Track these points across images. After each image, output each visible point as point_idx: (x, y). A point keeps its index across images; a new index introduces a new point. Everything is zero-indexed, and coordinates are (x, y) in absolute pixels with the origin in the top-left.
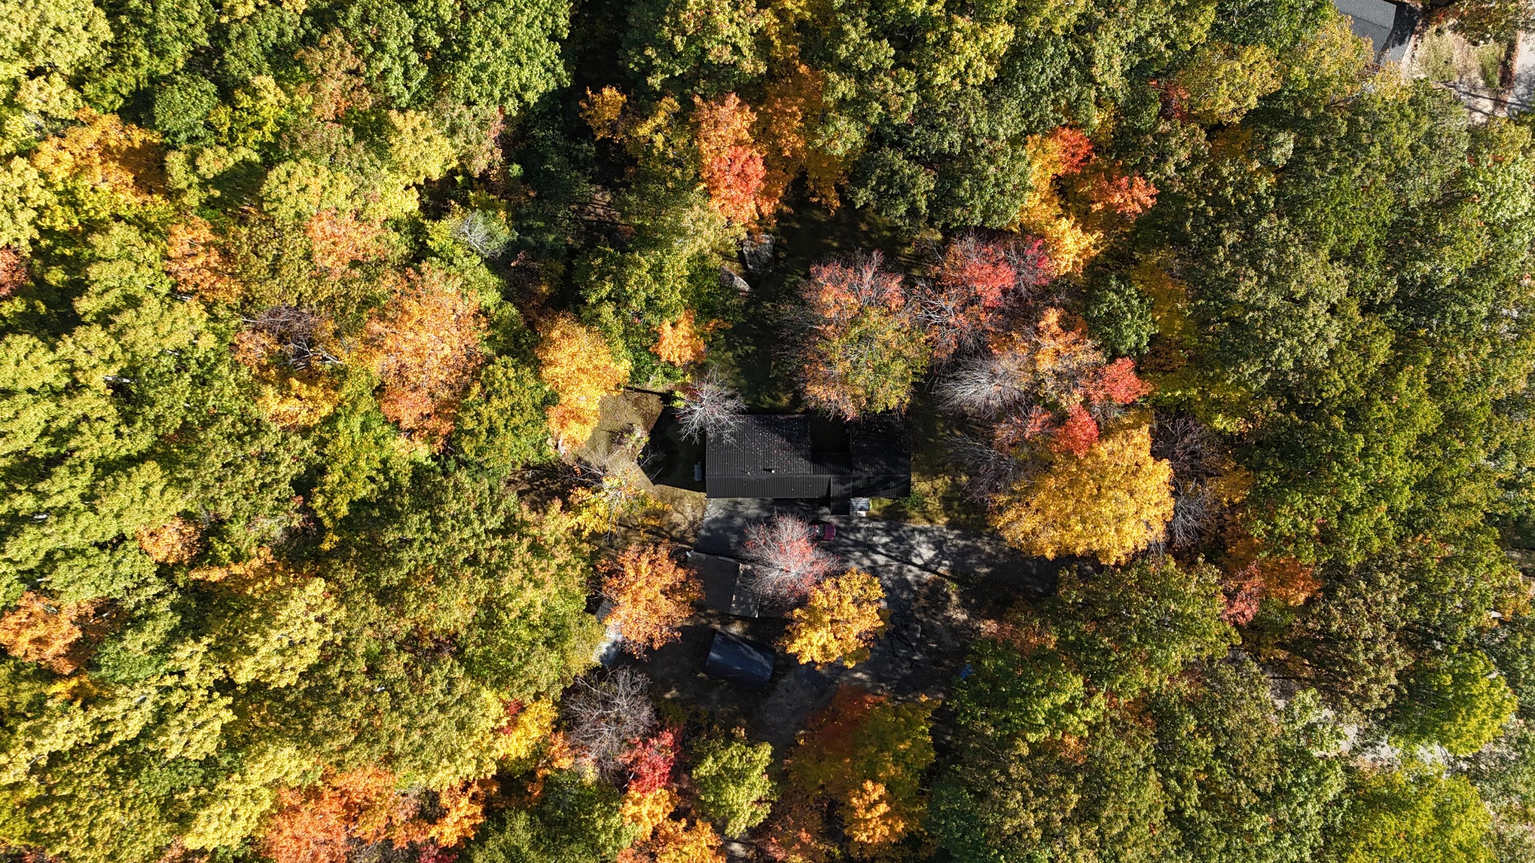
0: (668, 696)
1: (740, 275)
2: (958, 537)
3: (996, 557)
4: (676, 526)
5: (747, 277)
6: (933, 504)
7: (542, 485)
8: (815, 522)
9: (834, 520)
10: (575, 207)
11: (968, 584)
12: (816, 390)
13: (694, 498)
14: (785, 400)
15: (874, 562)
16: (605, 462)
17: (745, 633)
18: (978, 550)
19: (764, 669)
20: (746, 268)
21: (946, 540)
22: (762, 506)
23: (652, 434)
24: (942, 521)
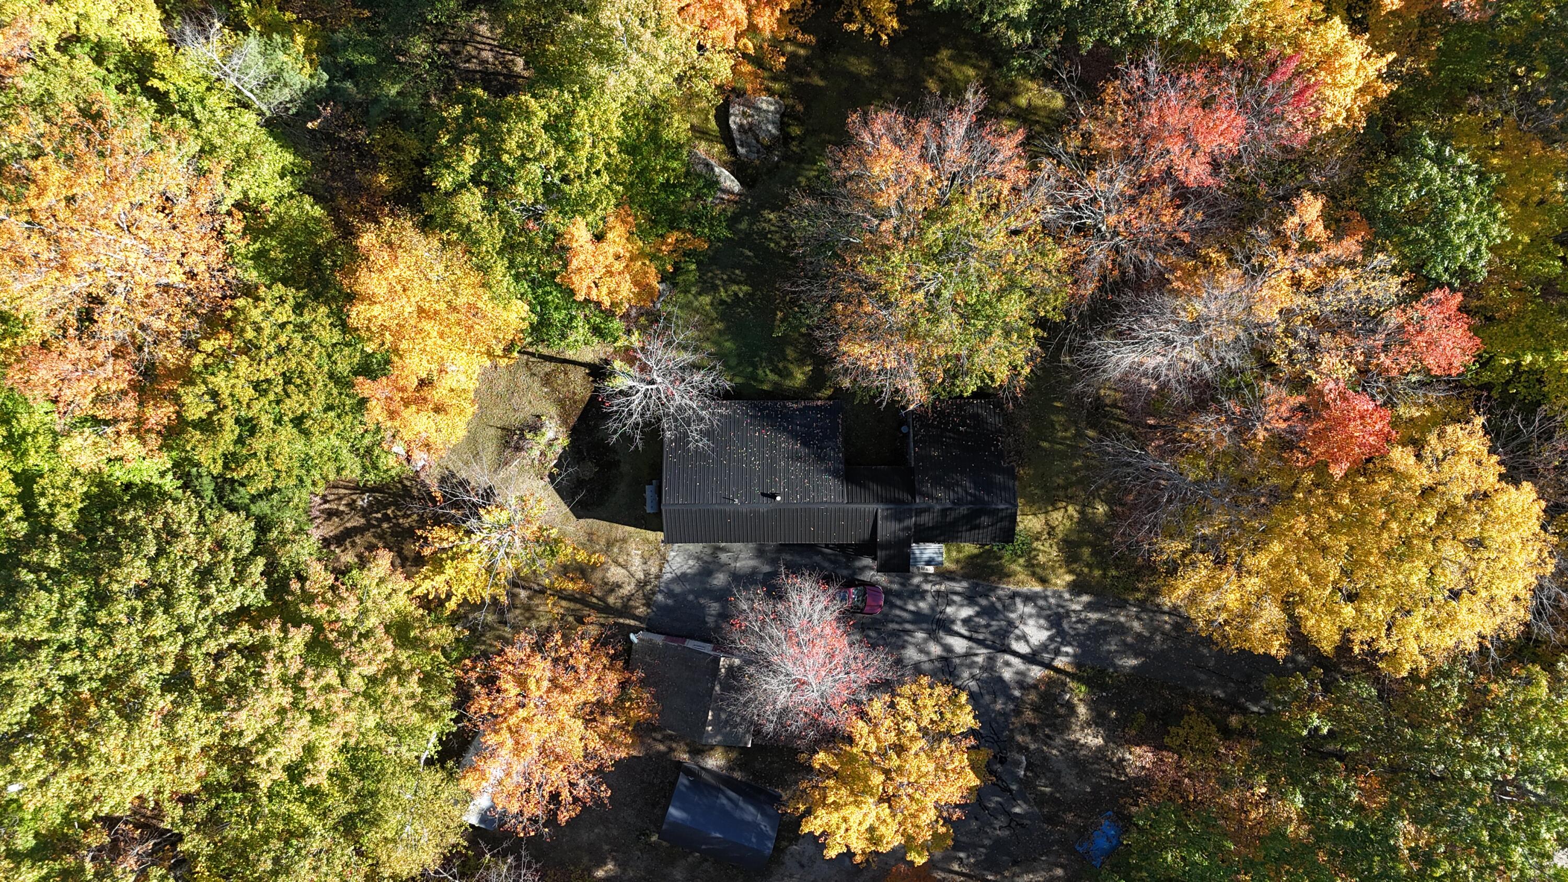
0: (600, 873)
1: (725, 165)
2: (1089, 607)
3: (1150, 639)
4: (615, 587)
5: (737, 169)
6: (1048, 552)
7: (386, 518)
8: (851, 582)
9: (881, 579)
10: (444, 47)
11: (1103, 687)
12: (857, 350)
13: (646, 541)
14: (799, 377)
15: (948, 649)
16: (496, 480)
17: (730, 769)
18: (1121, 629)
19: (762, 835)
20: (734, 152)
21: (1068, 614)
22: (760, 553)
23: (575, 433)
24: (1062, 580)
